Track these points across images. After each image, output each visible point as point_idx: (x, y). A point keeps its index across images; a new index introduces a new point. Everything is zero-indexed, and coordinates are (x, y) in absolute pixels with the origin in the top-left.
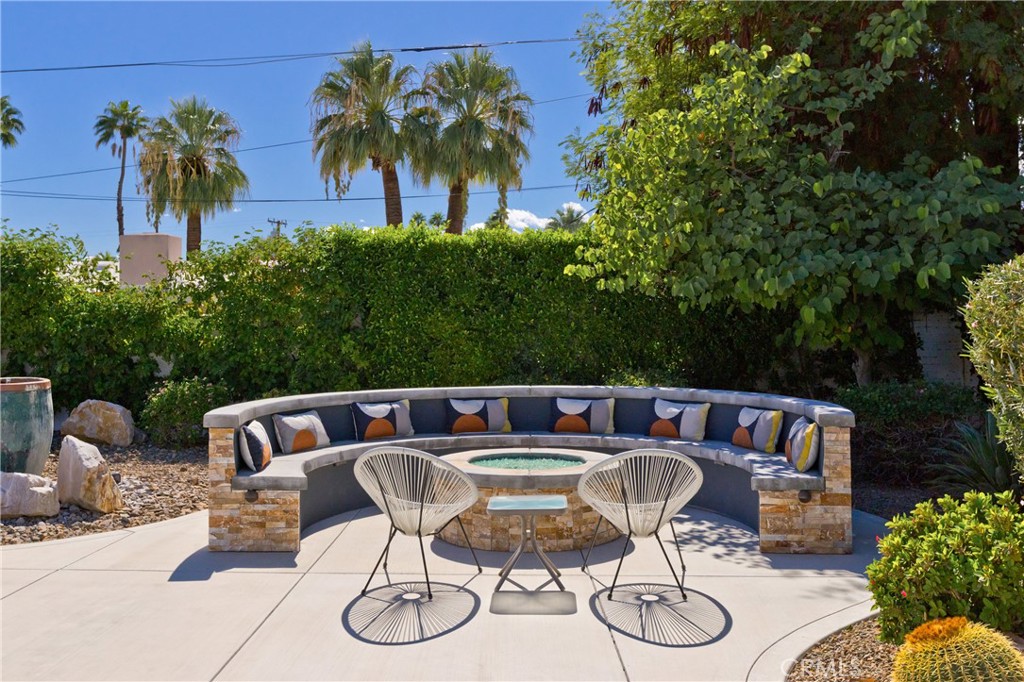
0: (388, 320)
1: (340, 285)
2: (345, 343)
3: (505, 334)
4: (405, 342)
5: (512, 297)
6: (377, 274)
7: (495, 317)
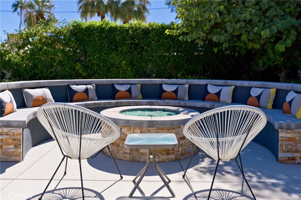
0: (94, 57)
1: (75, 43)
2: (77, 65)
3: (140, 62)
4: (101, 65)
5: (143, 48)
6: (90, 39)
7: (136, 56)
